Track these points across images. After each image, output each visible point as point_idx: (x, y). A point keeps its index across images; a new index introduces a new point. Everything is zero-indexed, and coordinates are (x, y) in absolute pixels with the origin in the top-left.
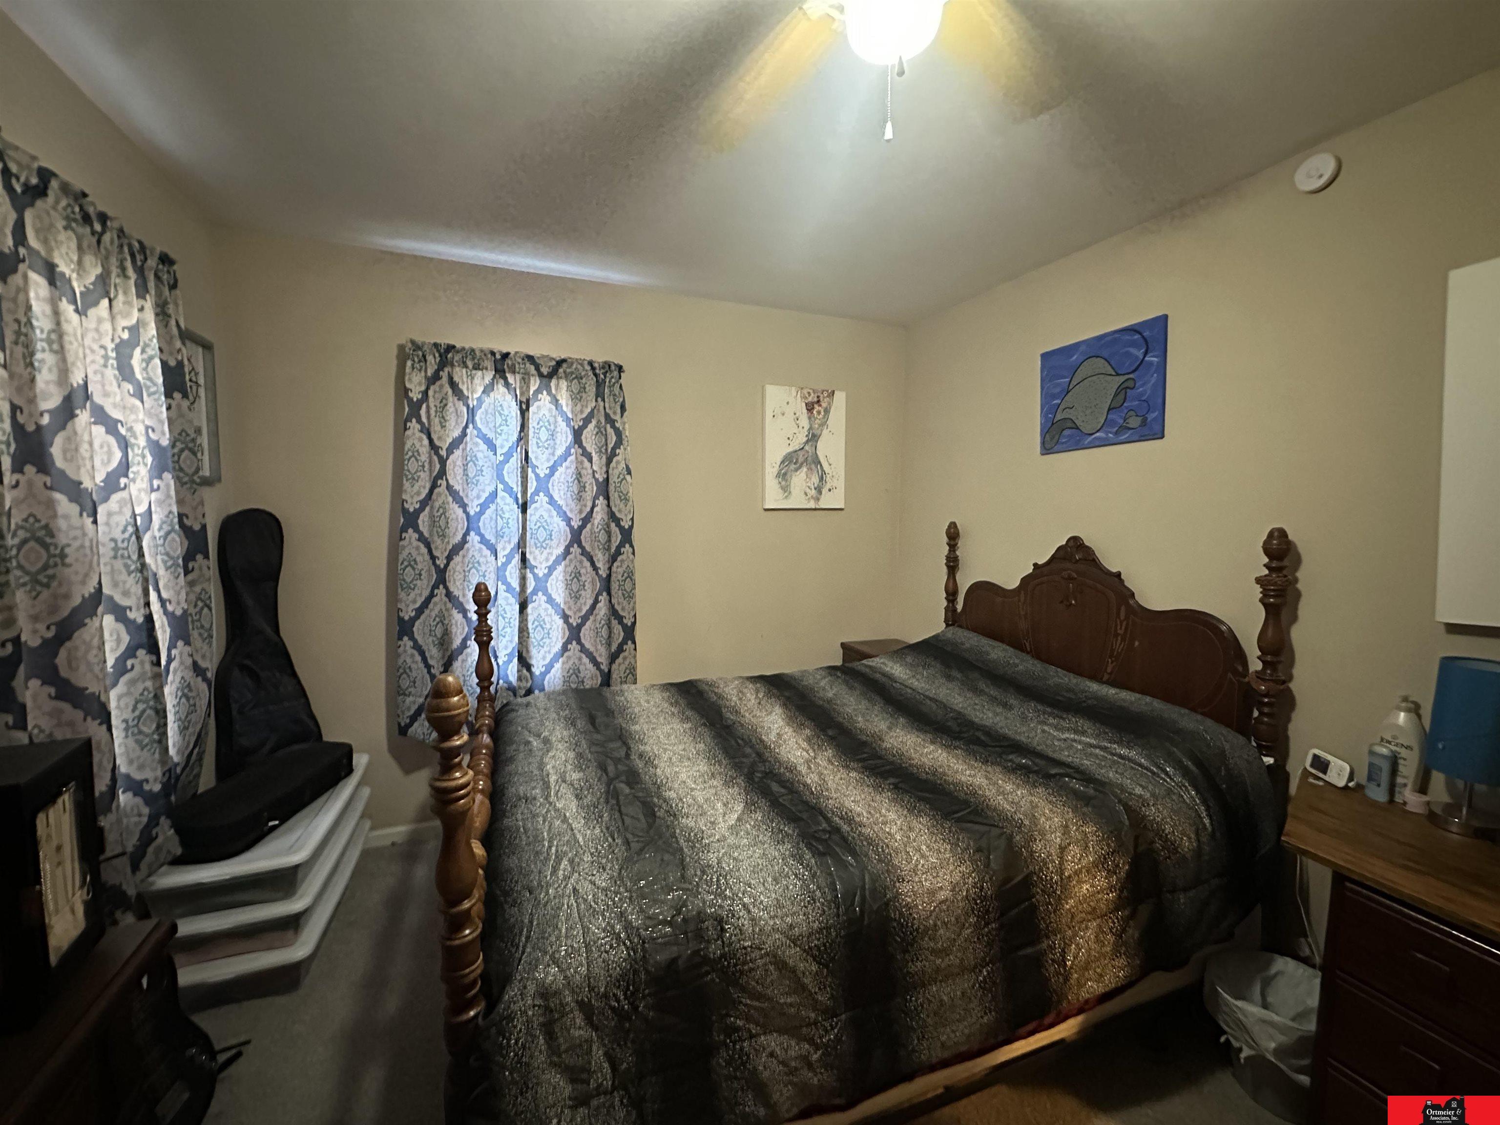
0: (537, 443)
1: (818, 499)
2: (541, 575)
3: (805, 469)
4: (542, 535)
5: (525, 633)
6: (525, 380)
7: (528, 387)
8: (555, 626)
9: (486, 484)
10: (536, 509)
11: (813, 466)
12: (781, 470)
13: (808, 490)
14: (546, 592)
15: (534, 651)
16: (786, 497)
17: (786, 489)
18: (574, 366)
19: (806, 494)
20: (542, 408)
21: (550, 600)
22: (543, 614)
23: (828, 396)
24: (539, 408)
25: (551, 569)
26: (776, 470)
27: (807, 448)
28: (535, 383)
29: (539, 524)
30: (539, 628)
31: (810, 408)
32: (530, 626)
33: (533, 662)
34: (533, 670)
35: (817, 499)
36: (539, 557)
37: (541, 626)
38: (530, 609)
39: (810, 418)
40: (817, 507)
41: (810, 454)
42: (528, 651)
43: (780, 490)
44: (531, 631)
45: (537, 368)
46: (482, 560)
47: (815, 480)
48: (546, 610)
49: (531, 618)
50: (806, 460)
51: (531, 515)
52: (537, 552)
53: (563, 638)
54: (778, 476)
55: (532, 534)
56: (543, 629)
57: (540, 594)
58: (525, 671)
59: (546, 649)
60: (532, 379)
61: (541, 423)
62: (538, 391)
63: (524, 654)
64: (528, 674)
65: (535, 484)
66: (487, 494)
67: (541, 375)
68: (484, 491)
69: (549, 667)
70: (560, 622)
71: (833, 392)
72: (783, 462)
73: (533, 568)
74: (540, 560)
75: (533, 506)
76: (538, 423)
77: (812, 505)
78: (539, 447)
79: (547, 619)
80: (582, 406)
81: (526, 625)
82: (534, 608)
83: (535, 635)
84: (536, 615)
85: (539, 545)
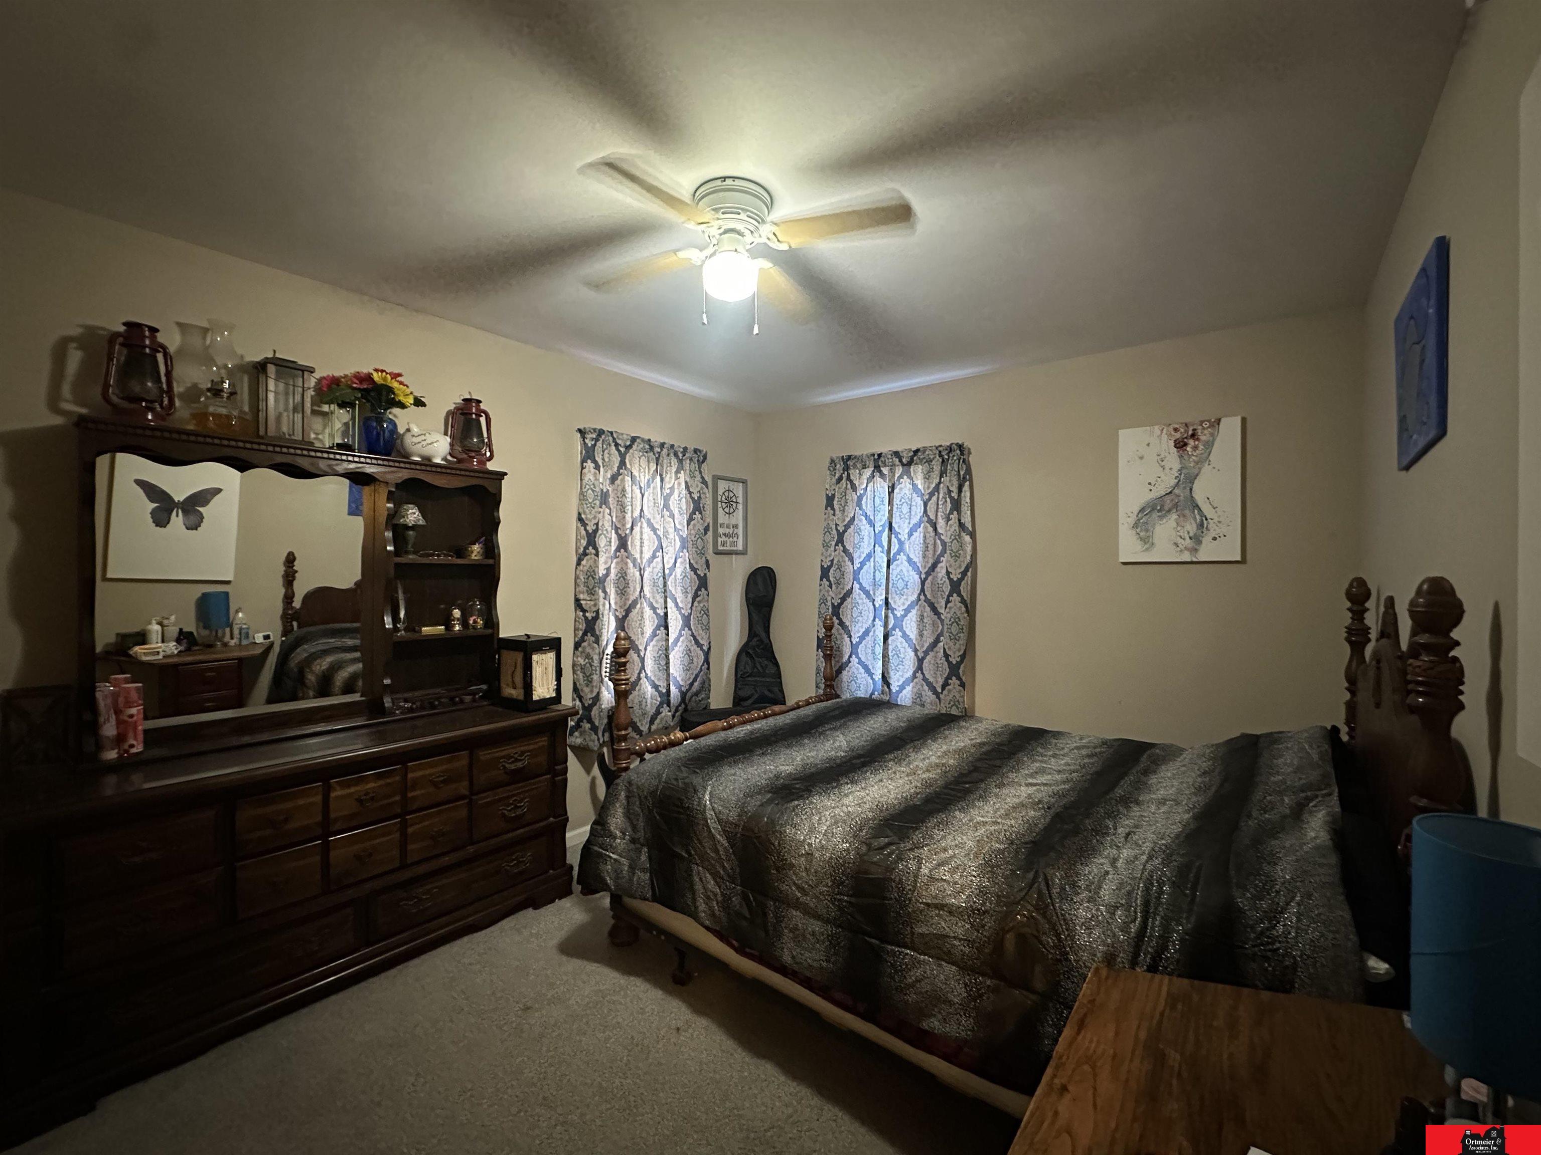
0: (900, 515)
1: (1196, 550)
2: (899, 615)
3: (1174, 516)
4: (901, 584)
5: (887, 659)
6: (892, 471)
7: (894, 475)
8: (908, 657)
9: (866, 548)
10: (898, 565)
11: (1187, 512)
12: (1139, 520)
13: (1180, 541)
14: (901, 630)
15: (892, 673)
16: (1147, 549)
17: (1147, 541)
18: (927, 453)
19: (1176, 545)
20: (904, 488)
21: (905, 636)
22: (899, 646)
23: (1212, 426)
24: (901, 489)
25: (907, 611)
26: (1132, 520)
27: (1177, 491)
28: (899, 470)
29: (899, 577)
30: (896, 656)
31: (1180, 445)
32: (890, 654)
33: (891, 682)
34: (892, 687)
35: (1194, 550)
36: (898, 601)
37: (897, 655)
38: (890, 639)
39: (1181, 457)
40: (1195, 560)
41: (1182, 498)
42: (888, 673)
43: (1139, 541)
44: (891, 658)
45: (901, 461)
46: (860, 601)
47: (1191, 527)
48: (901, 643)
49: (890, 648)
50: (1176, 506)
51: (893, 570)
52: (897, 598)
53: (914, 667)
54: (1135, 526)
55: (893, 584)
56: (898, 657)
57: (897, 630)
58: (886, 687)
59: (900, 673)
60: (897, 468)
61: (903, 500)
62: (901, 477)
63: (886, 674)
64: (887, 690)
65: (897, 546)
66: (864, 555)
67: (903, 465)
68: (863, 553)
69: (902, 688)
70: (912, 654)
71: (1218, 421)
72: (1142, 510)
73: (893, 610)
74: (899, 604)
75: (895, 563)
76: (901, 501)
77: (1186, 557)
78: (901, 519)
79: (902, 650)
80: (929, 483)
81: (888, 652)
82: (893, 641)
83: (893, 661)
84: (894, 646)
85: (898, 592)
